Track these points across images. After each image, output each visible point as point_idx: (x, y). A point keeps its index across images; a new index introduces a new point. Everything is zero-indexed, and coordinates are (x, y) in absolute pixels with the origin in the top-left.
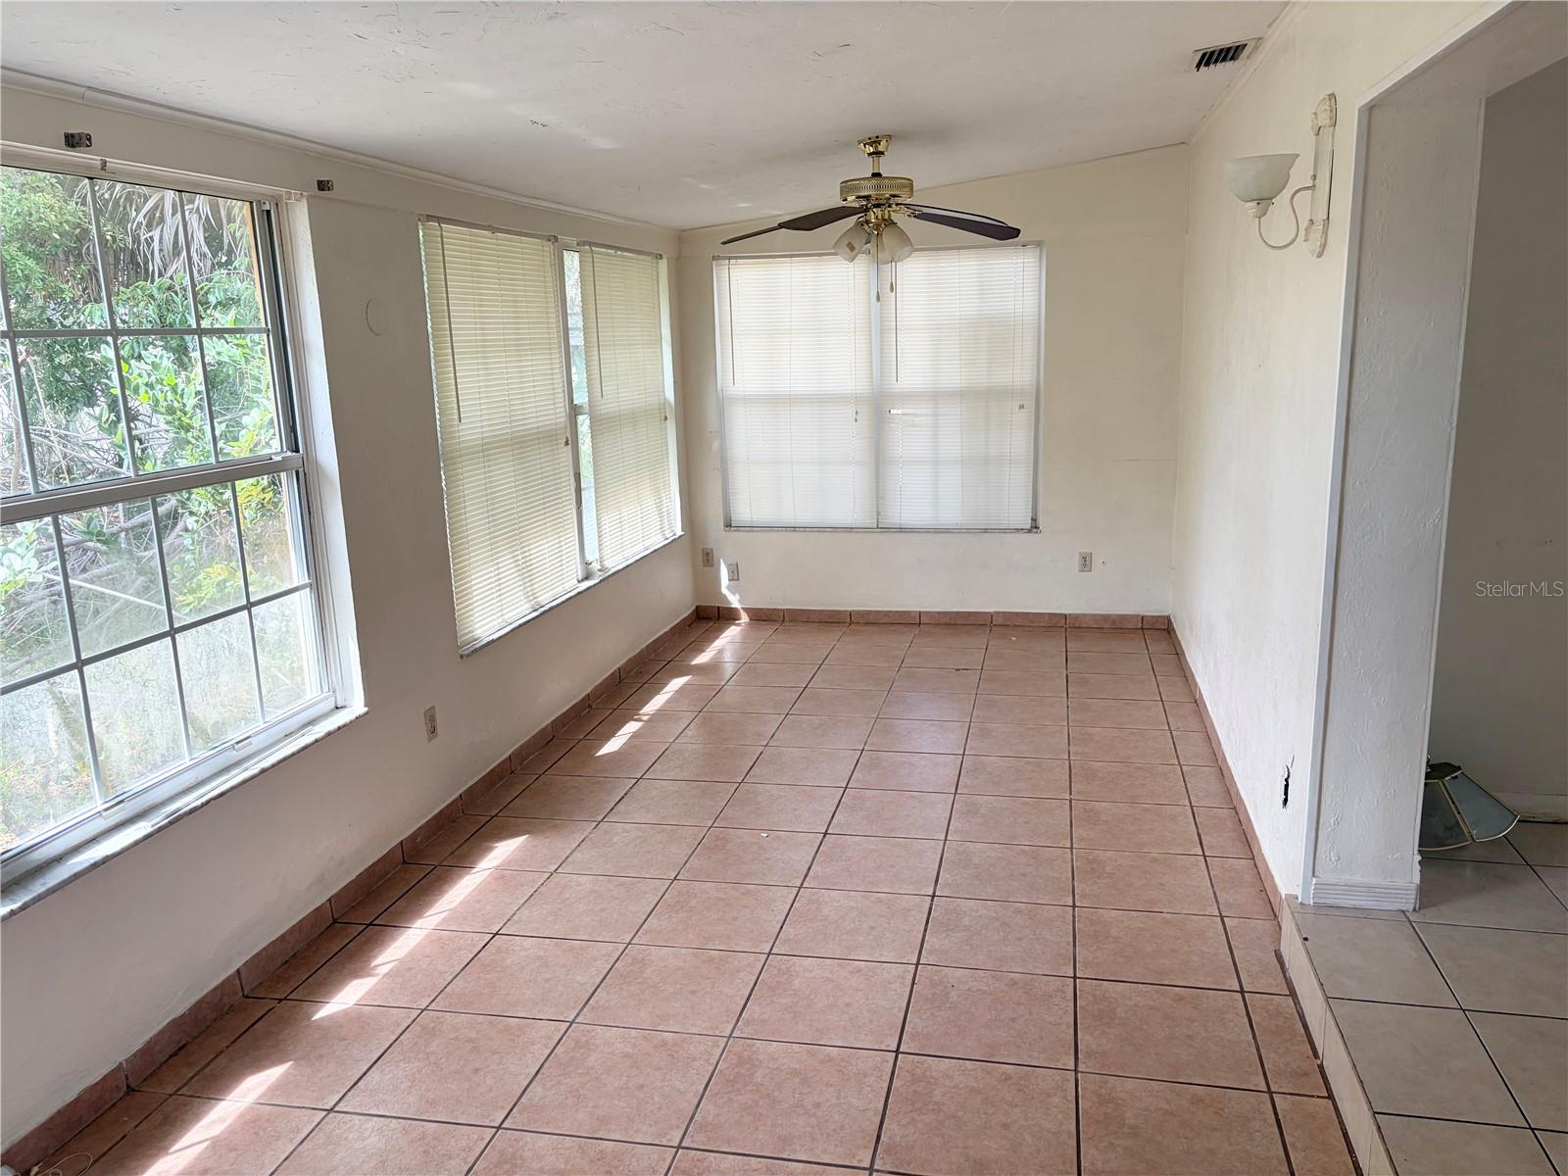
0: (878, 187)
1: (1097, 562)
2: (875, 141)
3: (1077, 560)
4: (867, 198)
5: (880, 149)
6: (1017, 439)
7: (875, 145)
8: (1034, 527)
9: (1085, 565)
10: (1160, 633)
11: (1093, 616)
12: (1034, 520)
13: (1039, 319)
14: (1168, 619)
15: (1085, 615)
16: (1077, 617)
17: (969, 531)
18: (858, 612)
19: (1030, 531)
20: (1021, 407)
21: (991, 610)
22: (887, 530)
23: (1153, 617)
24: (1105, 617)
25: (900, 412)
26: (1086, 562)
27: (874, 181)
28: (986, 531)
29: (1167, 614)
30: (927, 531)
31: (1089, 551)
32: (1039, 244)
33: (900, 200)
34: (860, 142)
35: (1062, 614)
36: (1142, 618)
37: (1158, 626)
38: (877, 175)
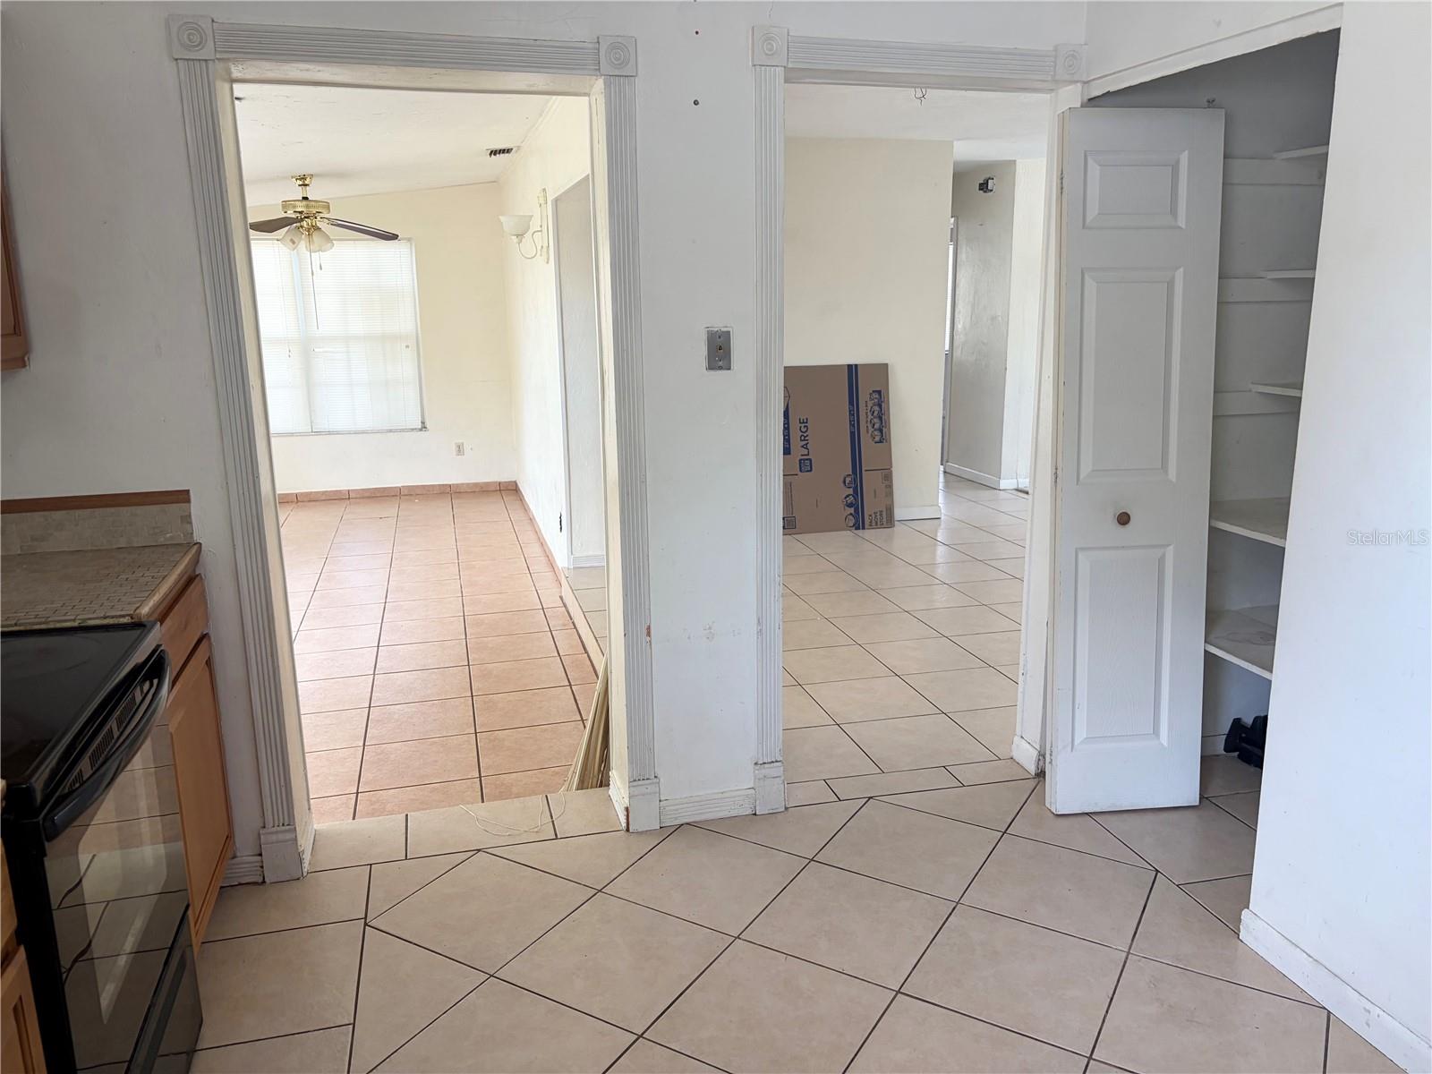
0: (307, 206)
1: (467, 448)
2: (303, 178)
3: (454, 448)
4: (301, 213)
5: (306, 182)
6: (406, 368)
7: (303, 180)
8: (424, 427)
9: (459, 451)
10: (511, 490)
11: (468, 484)
12: (423, 423)
13: (414, 289)
14: (515, 483)
15: (463, 484)
16: (457, 485)
17: (378, 432)
18: (302, 494)
19: (421, 430)
20: (407, 347)
21: (399, 485)
22: (318, 433)
23: (506, 482)
24: (476, 485)
25: (321, 350)
26: (460, 449)
27: (305, 203)
28: (391, 431)
29: (514, 480)
30: (349, 433)
31: (461, 441)
32: (409, 240)
33: (322, 215)
34: (292, 177)
35: (446, 485)
36: (500, 483)
37: (509, 488)
38: (305, 198)
